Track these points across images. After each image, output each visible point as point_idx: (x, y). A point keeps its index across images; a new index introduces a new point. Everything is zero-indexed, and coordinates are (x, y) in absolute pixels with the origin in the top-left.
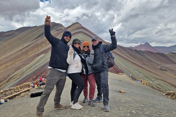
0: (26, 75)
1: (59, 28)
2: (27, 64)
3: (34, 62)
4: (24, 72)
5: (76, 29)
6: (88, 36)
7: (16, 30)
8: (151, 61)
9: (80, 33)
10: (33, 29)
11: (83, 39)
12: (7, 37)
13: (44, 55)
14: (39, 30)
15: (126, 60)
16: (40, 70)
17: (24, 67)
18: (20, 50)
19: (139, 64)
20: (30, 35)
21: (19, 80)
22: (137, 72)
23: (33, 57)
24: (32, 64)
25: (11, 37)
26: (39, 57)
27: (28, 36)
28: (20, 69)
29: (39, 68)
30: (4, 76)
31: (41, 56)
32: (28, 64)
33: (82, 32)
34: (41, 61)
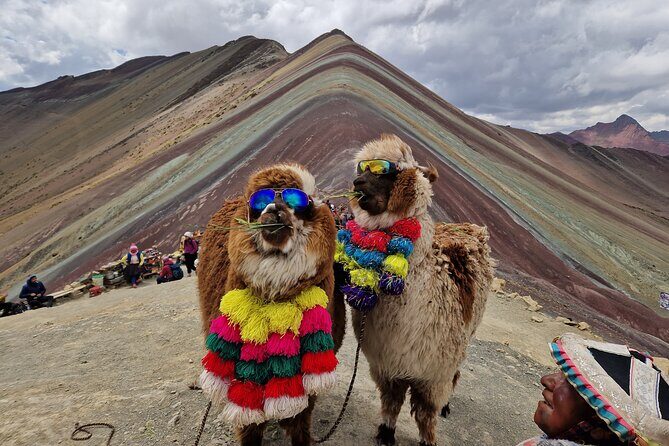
0: (96, 243)
1: (269, 58)
2: (114, 196)
3: (142, 186)
4: (95, 227)
5: (331, 53)
6: (374, 78)
7: (114, 71)
8: (648, 193)
9: (341, 67)
10: (175, 64)
11: (353, 89)
12: (82, 97)
13: (183, 157)
14: (193, 68)
15: (543, 185)
16: (153, 222)
17: (99, 206)
18: (119, 144)
19: (604, 202)
20: (160, 87)
21: (65, 262)
22: (600, 241)
23: (142, 167)
24: (132, 194)
25: (94, 94)
26: (163, 167)
27: (155, 91)
28: (82, 215)
29: (152, 213)
30: (18, 244)
31: (174, 162)
32: (119, 193)
33: (350, 64)
34: (171, 181)
